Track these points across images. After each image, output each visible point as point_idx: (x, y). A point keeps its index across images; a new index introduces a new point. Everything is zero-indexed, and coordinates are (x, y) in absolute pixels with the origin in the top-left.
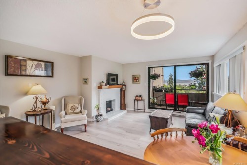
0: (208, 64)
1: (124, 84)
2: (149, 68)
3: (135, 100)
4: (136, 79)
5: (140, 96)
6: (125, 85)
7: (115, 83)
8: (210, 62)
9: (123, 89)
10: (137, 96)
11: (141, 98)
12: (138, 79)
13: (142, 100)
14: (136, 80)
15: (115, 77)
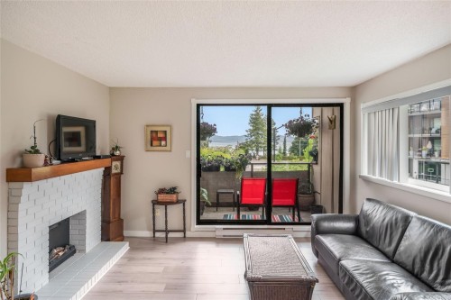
0: (341, 106)
1: (116, 155)
2: (198, 106)
3: (155, 203)
4: (157, 138)
5: (173, 191)
6: (121, 159)
7: (82, 148)
8: (347, 102)
9: (114, 171)
10: (161, 191)
11: (174, 197)
12: (165, 139)
13: (178, 202)
14: (160, 139)
15: (81, 129)
